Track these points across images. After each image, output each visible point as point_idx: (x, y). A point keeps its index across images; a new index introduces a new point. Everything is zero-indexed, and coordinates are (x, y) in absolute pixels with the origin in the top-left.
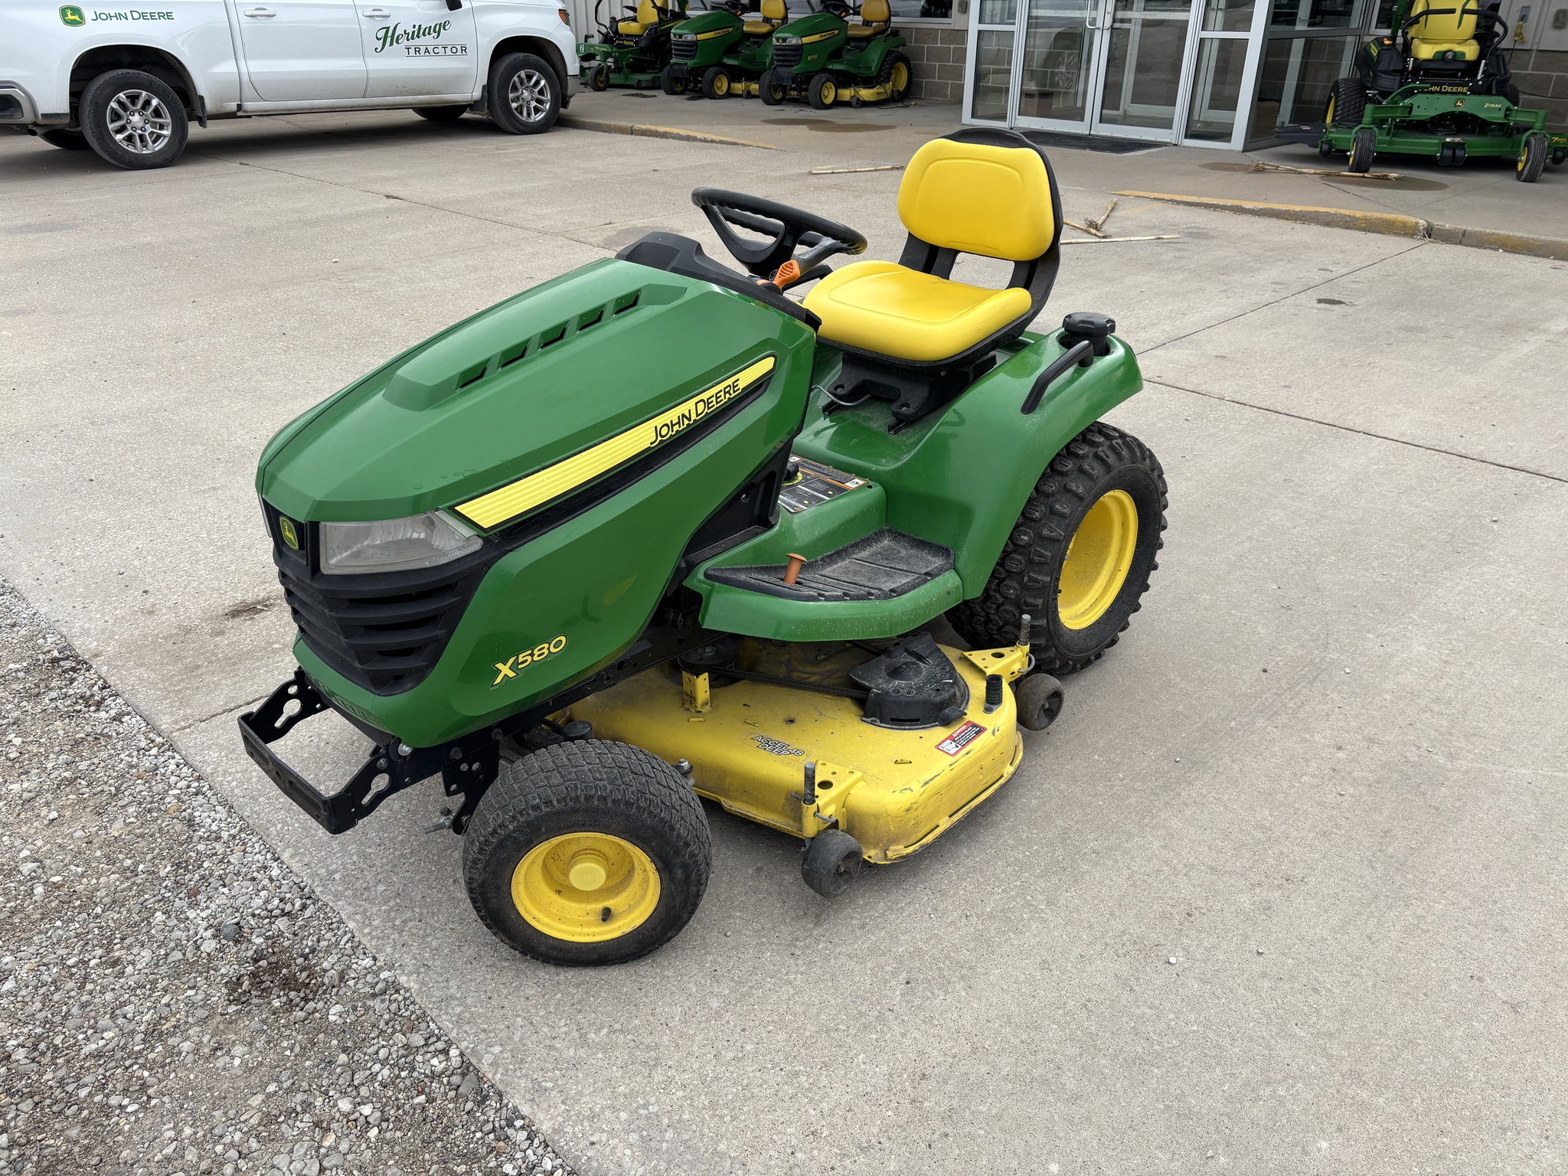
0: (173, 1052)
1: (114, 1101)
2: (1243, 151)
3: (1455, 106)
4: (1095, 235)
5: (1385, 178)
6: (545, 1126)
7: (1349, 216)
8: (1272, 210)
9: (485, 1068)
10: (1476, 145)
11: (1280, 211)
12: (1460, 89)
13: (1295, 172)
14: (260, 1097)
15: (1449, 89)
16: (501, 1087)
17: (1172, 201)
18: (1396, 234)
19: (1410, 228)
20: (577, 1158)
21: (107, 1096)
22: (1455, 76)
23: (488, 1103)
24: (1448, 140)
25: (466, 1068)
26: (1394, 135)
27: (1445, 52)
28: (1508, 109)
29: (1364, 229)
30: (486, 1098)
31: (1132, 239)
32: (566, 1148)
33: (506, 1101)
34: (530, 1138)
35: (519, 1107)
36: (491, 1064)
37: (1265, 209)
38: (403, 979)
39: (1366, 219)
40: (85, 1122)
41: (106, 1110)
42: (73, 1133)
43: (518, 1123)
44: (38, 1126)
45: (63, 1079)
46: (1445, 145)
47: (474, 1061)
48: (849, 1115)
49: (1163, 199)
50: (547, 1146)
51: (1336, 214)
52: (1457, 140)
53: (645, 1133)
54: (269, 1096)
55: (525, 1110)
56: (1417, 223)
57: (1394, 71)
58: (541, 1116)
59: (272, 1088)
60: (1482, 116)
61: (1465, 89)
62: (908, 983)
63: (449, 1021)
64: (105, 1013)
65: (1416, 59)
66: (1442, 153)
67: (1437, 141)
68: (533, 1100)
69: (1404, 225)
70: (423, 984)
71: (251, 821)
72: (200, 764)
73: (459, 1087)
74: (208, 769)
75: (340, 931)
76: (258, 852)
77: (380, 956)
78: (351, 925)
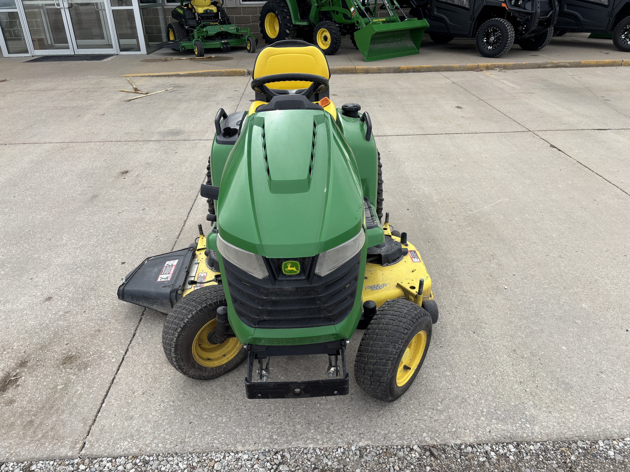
2: (148, 54)
3: (221, 29)
4: (141, 93)
5: (211, 57)
6: (472, 440)
7: (220, 72)
8: (191, 73)
9: (431, 442)
10: (232, 42)
11: (194, 73)
12: (216, 23)
13: (179, 59)
15: (212, 24)
16: (443, 443)
17: (150, 76)
18: (239, 76)
19: (242, 73)
20: (493, 439)
22: (211, 19)
23: (446, 450)
24: (223, 42)
25: (423, 448)
26: (204, 42)
27: (207, 10)
28: (237, 29)
29: (227, 76)
30: (444, 450)
31: (158, 92)
32: (486, 439)
33: (450, 445)
34: (473, 447)
35: (456, 443)
36: (431, 440)
37: (188, 74)
38: (361, 444)
39: (227, 72)
43: (463, 447)
46: (223, 44)
47: (424, 444)
48: (518, 372)
49: (145, 76)
50: (480, 444)
51: (215, 72)
52: (226, 41)
53: (494, 417)
55: (459, 442)
56: (244, 71)
57: (192, 18)
58: (466, 439)
60: (230, 32)
61: (217, 23)
62: (474, 333)
63: (397, 441)
65: (198, 13)
66: (223, 46)
67: (219, 43)
68: (457, 437)
69: (240, 72)
70: (371, 439)
71: (198, 451)
72: (125, 452)
73: (432, 454)
74: (135, 450)
75: (311, 451)
76: (224, 457)
77: (340, 445)
78: (311, 446)
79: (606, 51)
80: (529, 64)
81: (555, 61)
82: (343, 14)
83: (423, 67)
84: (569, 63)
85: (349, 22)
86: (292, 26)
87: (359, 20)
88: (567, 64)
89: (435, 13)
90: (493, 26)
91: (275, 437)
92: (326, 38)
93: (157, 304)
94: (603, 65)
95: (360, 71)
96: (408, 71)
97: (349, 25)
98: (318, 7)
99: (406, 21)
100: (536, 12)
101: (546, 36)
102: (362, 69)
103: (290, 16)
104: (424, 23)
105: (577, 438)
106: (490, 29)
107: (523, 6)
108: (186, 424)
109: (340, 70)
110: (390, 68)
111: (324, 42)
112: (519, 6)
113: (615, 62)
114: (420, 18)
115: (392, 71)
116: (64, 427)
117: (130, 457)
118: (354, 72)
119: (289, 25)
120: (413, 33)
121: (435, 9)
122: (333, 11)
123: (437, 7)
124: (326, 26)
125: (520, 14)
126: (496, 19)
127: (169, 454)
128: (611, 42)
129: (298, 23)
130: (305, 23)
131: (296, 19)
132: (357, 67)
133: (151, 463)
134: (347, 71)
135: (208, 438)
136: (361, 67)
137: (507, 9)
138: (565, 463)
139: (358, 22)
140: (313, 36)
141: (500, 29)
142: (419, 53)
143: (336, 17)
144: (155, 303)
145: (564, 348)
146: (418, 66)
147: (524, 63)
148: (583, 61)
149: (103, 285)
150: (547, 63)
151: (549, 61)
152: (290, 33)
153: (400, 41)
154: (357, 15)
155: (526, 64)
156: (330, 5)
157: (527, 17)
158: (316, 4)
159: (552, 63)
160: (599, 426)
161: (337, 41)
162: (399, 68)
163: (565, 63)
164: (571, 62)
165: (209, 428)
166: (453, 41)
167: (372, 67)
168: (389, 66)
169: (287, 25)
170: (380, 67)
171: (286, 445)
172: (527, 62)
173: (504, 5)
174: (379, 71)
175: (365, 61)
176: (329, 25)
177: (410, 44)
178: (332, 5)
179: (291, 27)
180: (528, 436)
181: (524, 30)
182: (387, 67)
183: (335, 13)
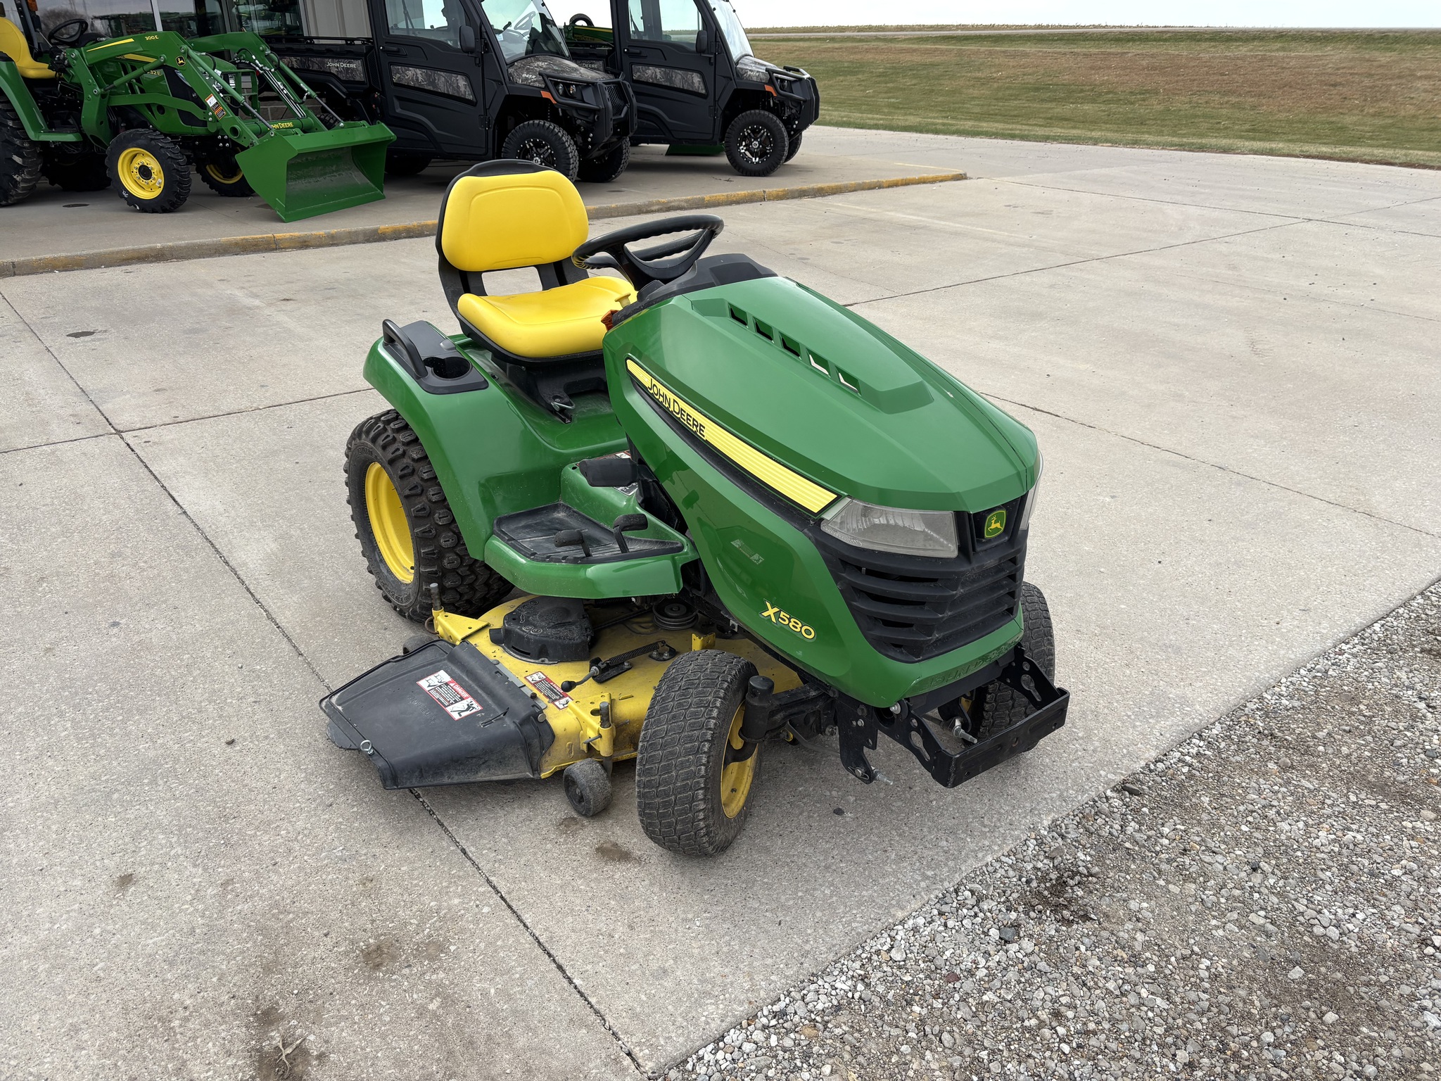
0: (1147, 946)
1: (1205, 974)
6: (1153, 754)
14: (1171, 887)
16: (1130, 773)
20: (1169, 742)
21: (1202, 980)
23: (1140, 780)
25: (1116, 789)
30: (1137, 780)
32: (1166, 745)
33: (1137, 772)
34: (1162, 761)
35: (1140, 766)
38: (1046, 823)
40: (1231, 988)
41: (1215, 977)
42: (1243, 993)
43: (1152, 767)
44: (1246, 1017)
45: (1198, 1013)
47: (1113, 784)
50: (1165, 755)
54: (1168, 882)
55: (1143, 763)
58: (1145, 756)
59: (1162, 883)
64: (1121, 1002)
70: (1050, 811)
71: (843, 951)
72: (729, 1019)
73: (1132, 792)
74: (741, 1010)
75: (997, 865)
76: (893, 939)
77: (1024, 837)
78: (989, 859)
79: (728, 177)
80: (622, 206)
81: (664, 199)
82: (179, 111)
83: (427, 226)
84: (687, 201)
85: (199, 130)
86: (26, 145)
87: (236, 126)
88: (683, 204)
89: (399, 110)
90: (535, 137)
91: (930, 873)
92: (145, 172)
93: (488, 766)
94: (738, 202)
95: (286, 245)
96: (396, 235)
97: (199, 138)
98: (103, 96)
99: (342, 128)
100: (606, 108)
101: (622, 154)
102: (292, 239)
103: (16, 119)
104: (381, 132)
105: (1242, 701)
106: (529, 141)
107: (579, 97)
108: (775, 929)
109: (236, 244)
110: (356, 233)
111: (142, 181)
112: (572, 97)
113: (754, 194)
114: (372, 121)
115: (361, 238)
116: (550, 1054)
117: (744, 1023)
118: (274, 246)
119: (18, 142)
120: (359, 154)
121: (396, 103)
122: (149, 106)
123: (399, 98)
124: (140, 142)
125: (580, 112)
126: (537, 122)
127: (802, 982)
128: (723, 160)
129: (45, 137)
130: (70, 137)
131: (37, 128)
132: (278, 235)
133: (790, 1010)
134: (256, 245)
135: (837, 929)
136: (287, 235)
137: (554, 102)
138: (1260, 732)
139: (234, 131)
140: (106, 168)
141: (548, 142)
142: (384, 197)
143: (157, 120)
144: (483, 766)
145: (1123, 606)
146: (415, 223)
147: (613, 205)
148: (707, 197)
149: (241, 799)
150: (651, 204)
151: (654, 200)
152: (24, 162)
153: (336, 171)
154: (227, 115)
155: (617, 208)
156: (133, 92)
157: (591, 118)
158: (97, 90)
159: (658, 203)
160: (1250, 679)
161: (181, 176)
162: (375, 231)
163: (679, 200)
164: (689, 200)
165: (819, 914)
166: (427, 171)
167: (314, 233)
168: (354, 229)
169: (13, 144)
170: (333, 231)
171: (957, 875)
172: (619, 204)
173: (545, 94)
174: (333, 241)
175: (283, 221)
176: (152, 139)
177: (359, 178)
178: (142, 91)
179: (25, 148)
180: (1201, 720)
181: (590, 143)
182: (348, 229)
183: (156, 113)
